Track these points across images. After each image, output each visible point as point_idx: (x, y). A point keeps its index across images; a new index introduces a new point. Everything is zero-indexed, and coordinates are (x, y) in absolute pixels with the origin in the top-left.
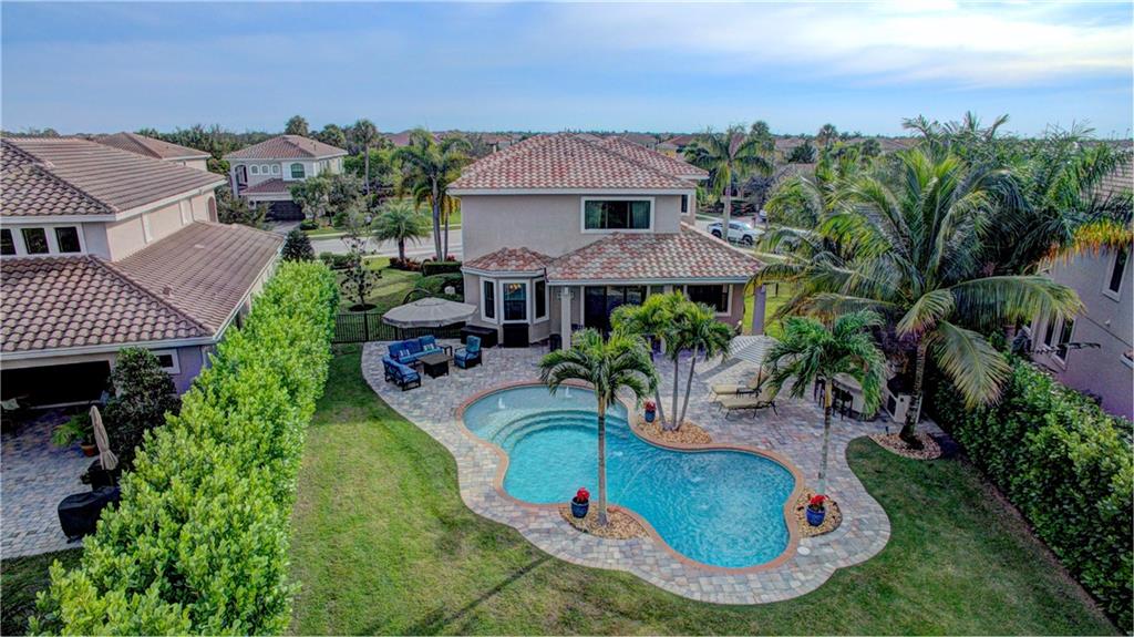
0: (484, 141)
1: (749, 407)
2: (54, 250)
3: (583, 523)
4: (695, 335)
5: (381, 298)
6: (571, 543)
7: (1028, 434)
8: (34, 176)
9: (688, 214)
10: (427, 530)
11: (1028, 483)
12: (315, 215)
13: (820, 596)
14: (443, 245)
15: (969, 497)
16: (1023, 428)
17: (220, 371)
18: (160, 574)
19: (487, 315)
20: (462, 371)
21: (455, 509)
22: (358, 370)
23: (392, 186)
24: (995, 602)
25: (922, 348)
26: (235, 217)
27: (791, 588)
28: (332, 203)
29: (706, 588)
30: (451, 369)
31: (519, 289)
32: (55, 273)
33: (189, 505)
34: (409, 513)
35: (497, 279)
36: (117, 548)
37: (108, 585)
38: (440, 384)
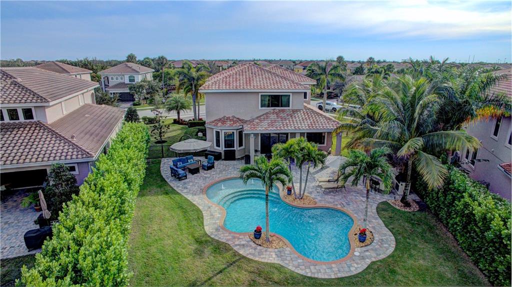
0: (216, 65)
1: (334, 188)
2: (22, 119)
3: (259, 242)
4: (309, 156)
5: (169, 137)
6: (253, 250)
7: (455, 202)
8: (13, 85)
9: (307, 99)
10: (190, 245)
11: (456, 223)
12: (140, 99)
13: (364, 274)
14: (197, 113)
15: (431, 229)
16: (454, 198)
17: (97, 174)
18: (70, 270)
19: (217, 146)
20: (206, 172)
21: (202, 235)
22: (159, 171)
23: (174, 85)
24: (441, 277)
25: (410, 162)
26: (103, 101)
27: (351, 271)
28: (148, 93)
29: (313, 271)
30: (201, 170)
31: (231, 134)
32: (22, 129)
33: (83, 238)
34: (182, 237)
35: (221, 130)
36: (51, 258)
37: (47, 275)
38: (196, 177)
